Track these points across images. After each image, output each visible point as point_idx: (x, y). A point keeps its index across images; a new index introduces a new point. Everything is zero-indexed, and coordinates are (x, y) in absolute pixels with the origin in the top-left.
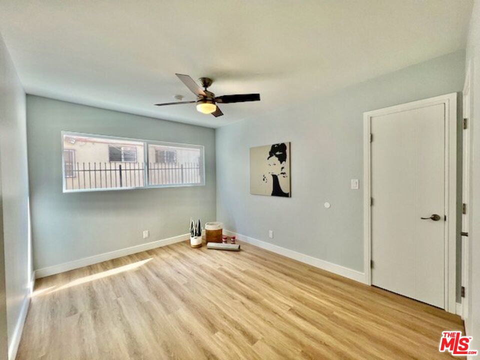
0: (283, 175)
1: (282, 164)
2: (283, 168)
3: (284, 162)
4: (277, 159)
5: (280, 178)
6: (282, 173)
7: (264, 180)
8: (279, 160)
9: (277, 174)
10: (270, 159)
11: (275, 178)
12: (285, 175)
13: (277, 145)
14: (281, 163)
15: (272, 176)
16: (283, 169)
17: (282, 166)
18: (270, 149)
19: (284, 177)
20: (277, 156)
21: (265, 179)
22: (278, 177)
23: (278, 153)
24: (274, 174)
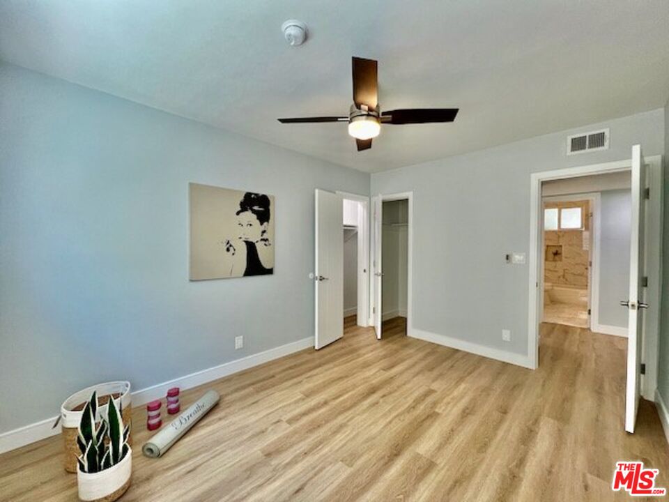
0: (263, 242)
1: (263, 226)
2: (264, 232)
3: (265, 224)
4: (255, 216)
5: (260, 247)
6: (262, 240)
7: (228, 250)
8: (258, 219)
9: (254, 241)
10: (241, 214)
11: (251, 247)
12: (267, 243)
13: (256, 195)
14: (262, 224)
15: (244, 244)
16: (265, 234)
17: (262, 228)
18: (241, 198)
19: (266, 245)
20: (254, 212)
21: (231, 248)
22: (256, 244)
23: (256, 208)
24: (250, 240)
